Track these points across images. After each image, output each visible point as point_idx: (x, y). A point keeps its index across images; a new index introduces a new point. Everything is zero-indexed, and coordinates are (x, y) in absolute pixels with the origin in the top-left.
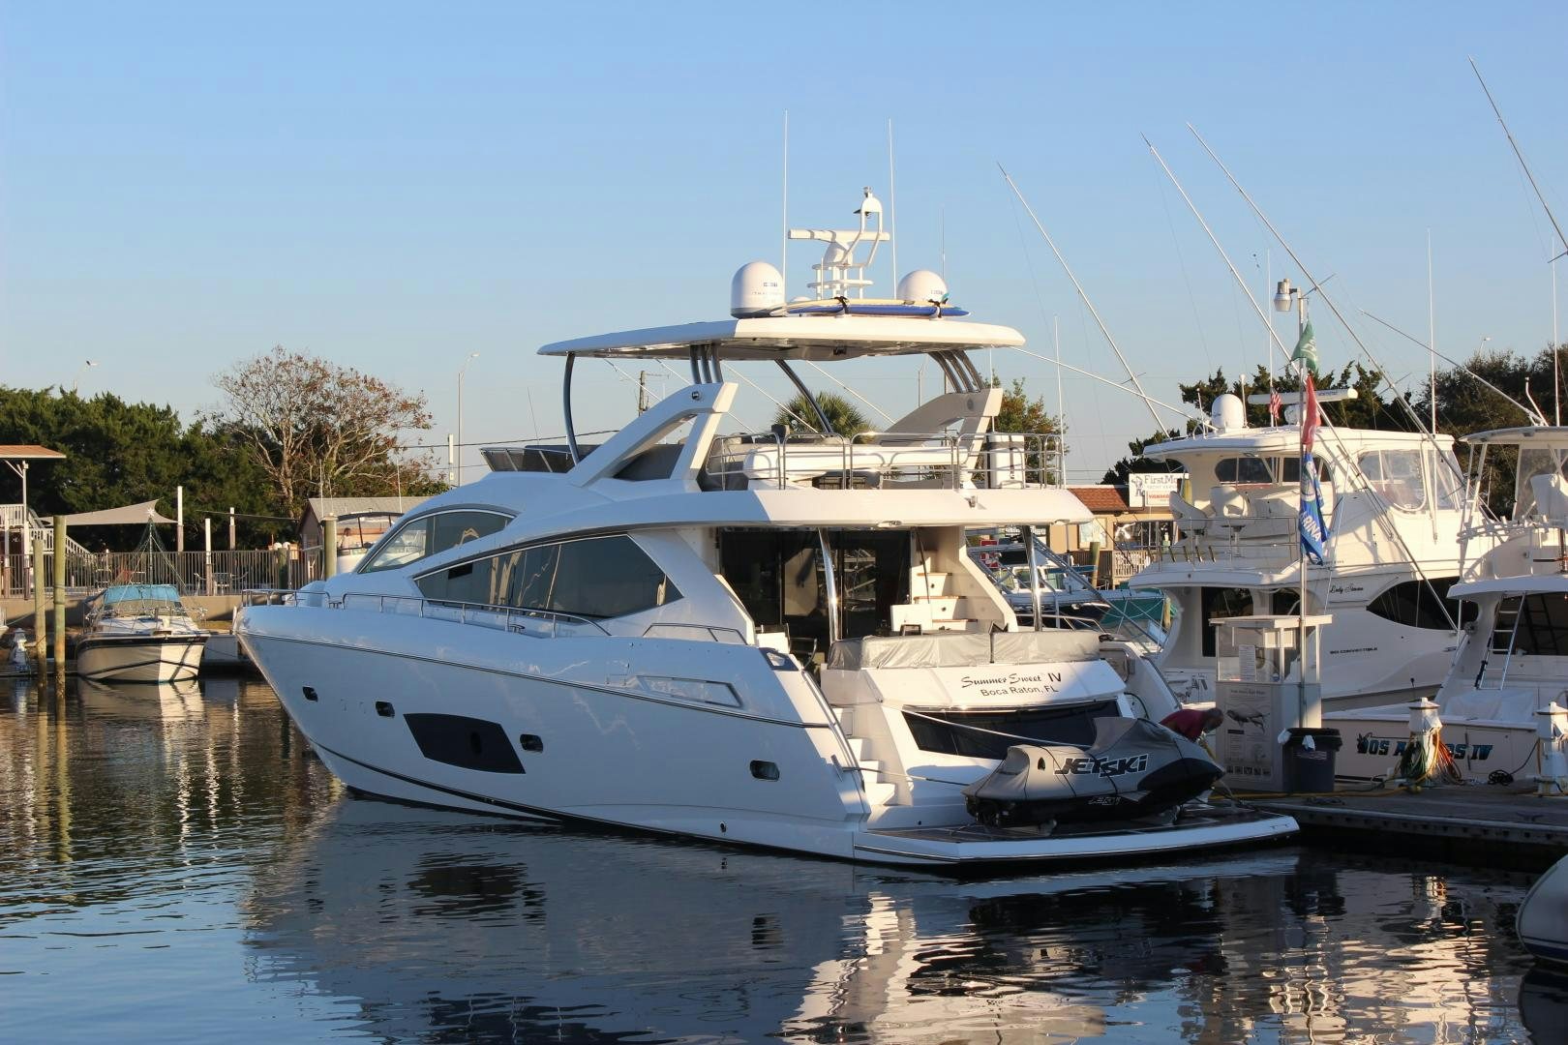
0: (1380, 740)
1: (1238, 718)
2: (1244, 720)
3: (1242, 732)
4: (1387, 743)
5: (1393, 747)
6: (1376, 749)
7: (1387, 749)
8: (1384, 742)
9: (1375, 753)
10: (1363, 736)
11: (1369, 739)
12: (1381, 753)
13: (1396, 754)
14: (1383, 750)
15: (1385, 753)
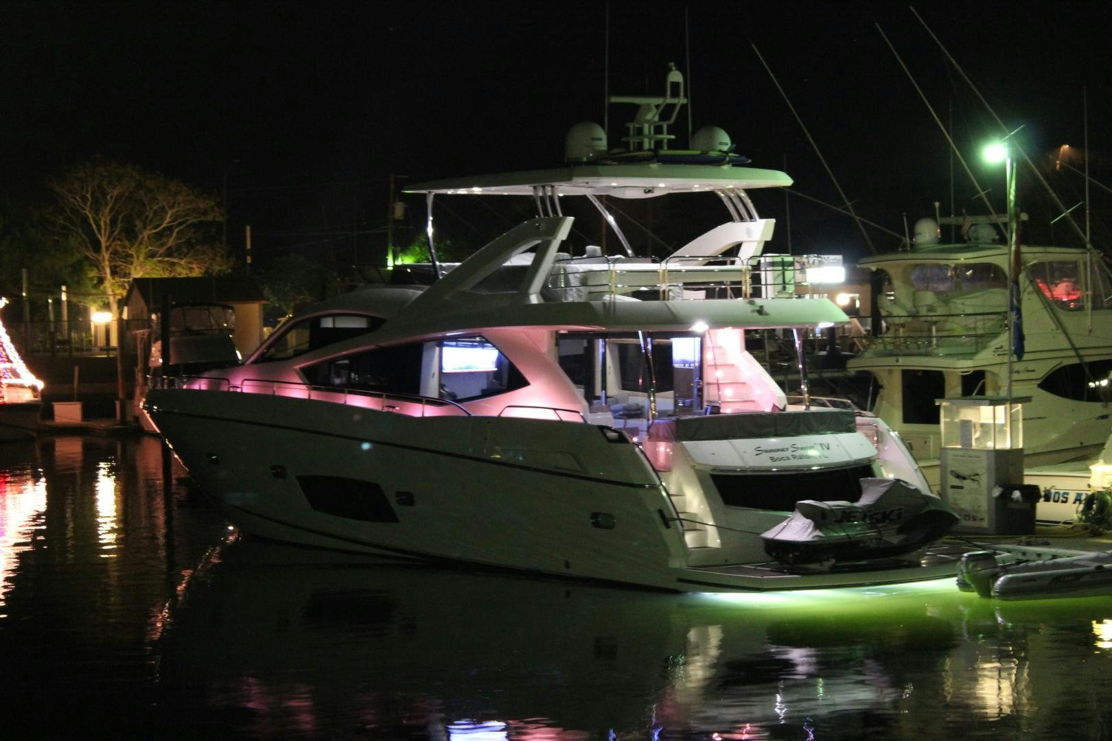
0: (1062, 492)
1: (958, 476)
2: (964, 478)
3: (961, 488)
4: (1067, 494)
5: (1072, 497)
6: (1058, 498)
7: (1067, 498)
8: (1065, 493)
9: (1057, 501)
10: (1048, 488)
11: (1053, 491)
12: (1063, 502)
13: (1074, 503)
14: (1064, 500)
15: (1065, 502)
